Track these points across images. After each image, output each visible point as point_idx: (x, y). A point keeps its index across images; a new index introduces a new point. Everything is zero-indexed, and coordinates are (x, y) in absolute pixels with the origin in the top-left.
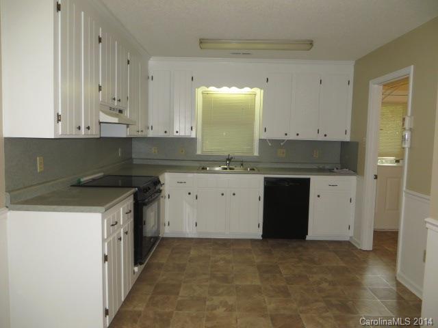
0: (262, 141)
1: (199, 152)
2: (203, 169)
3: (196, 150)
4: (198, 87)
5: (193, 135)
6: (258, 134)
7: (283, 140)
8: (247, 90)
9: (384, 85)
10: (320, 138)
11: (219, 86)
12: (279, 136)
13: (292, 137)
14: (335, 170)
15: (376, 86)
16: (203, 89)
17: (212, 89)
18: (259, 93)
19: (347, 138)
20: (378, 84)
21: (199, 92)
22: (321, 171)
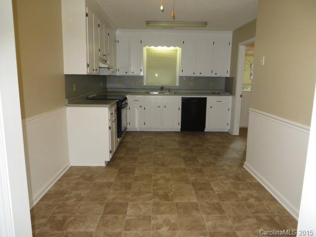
0: (181, 77)
1: (145, 84)
2: (148, 93)
3: (143, 83)
4: (144, 46)
5: (142, 74)
6: (178, 73)
7: (193, 77)
8: (172, 48)
9: (246, 46)
10: (213, 75)
11: (156, 46)
12: (190, 74)
13: (197, 75)
14: (221, 93)
15: (242, 46)
16: (147, 47)
17: (153, 48)
18: (179, 49)
19: (228, 76)
20: (243, 45)
21: (145, 49)
22: (214, 94)
